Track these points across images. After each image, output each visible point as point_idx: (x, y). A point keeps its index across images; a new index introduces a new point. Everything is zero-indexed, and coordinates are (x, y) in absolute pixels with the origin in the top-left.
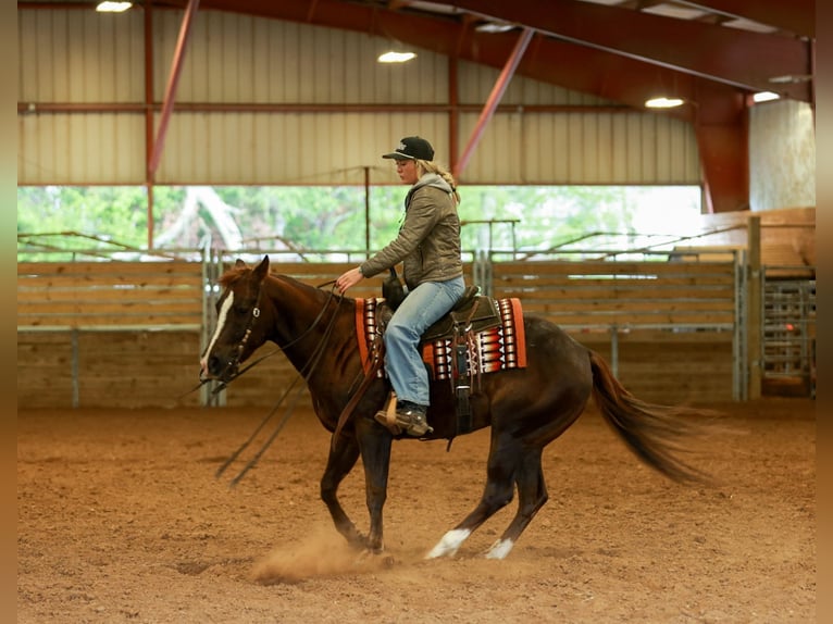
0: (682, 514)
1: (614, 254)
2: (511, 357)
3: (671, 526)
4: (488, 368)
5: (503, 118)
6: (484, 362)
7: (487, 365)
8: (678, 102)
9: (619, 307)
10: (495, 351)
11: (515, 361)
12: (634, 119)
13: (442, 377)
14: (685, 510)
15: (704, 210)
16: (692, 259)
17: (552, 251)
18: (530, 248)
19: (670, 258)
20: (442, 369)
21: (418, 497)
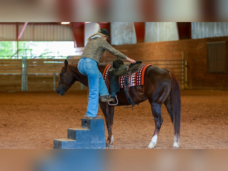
0: (70, 116)
1: (54, 57)
2: (140, 82)
3: (67, 118)
4: (134, 85)
5: (29, 26)
6: (133, 83)
7: (134, 84)
8: (68, 23)
9: (55, 69)
10: (135, 80)
11: (141, 83)
12: (59, 27)
13: (122, 87)
14: (70, 115)
15: (75, 47)
16: (72, 58)
17: (40, 56)
18: (35, 56)
19: (67, 58)
20: (122, 85)
21: (9, 112)
